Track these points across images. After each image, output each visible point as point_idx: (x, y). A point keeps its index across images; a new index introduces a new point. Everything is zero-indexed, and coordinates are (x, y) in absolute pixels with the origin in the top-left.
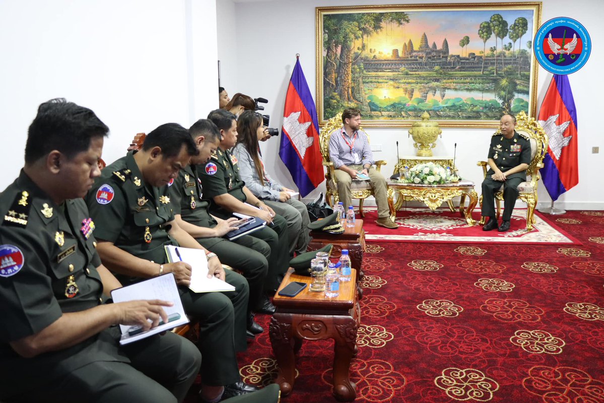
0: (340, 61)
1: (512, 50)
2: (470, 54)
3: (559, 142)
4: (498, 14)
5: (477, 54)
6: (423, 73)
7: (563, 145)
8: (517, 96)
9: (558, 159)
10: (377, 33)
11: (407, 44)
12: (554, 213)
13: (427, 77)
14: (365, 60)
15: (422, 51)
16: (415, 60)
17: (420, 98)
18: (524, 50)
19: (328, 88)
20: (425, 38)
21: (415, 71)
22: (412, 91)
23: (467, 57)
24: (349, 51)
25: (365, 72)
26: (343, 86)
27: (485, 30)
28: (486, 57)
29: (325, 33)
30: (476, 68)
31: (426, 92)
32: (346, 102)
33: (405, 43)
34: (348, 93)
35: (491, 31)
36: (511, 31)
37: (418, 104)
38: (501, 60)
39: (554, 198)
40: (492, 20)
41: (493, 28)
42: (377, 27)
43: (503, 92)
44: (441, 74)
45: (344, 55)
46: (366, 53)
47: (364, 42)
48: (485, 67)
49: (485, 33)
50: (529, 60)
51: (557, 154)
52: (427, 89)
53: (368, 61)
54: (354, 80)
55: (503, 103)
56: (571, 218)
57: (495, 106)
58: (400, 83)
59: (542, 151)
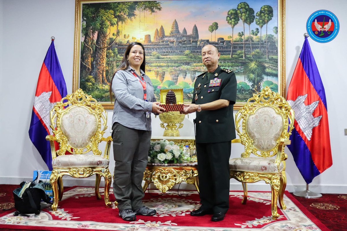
0: (96, 47)
1: (259, 35)
2: (219, 39)
3: (310, 122)
4: (245, 2)
5: (226, 39)
6: (174, 57)
7: (314, 126)
8: (266, 78)
9: (309, 139)
10: (131, 20)
11: (159, 30)
12: (309, 197)
13: (178, 60)
14: (119, 45)
15: (173, 36)
16: (166, 45)
17: (171, 80)
18: (271, 35)
19: (84, 72)
20: (176, 24)
21: (166, 55)
22: (164, 74)
23: (216, 41)
24: (105, 37)
25: (119, 56)
26: (98, 69)
27: (233, 16)
28: (235, 41)
29: (84, 20)
30: (225, 51)
31: (177, 75)
32: (101, 85)
33: (157, 30)
34: (102, 76)
35: (238, 17)
36: (258, 17)
37: (169, 86)
38: (249, 44)
39: (308, 180)
40: (240, 8)
41: (240, 15)
42: (131, 15)
43: (252, 75)
44: (191, 58)
45: (100, 40)
46: (119, 39)
47: (119, 28)
48: (233, 51)
49: (233, 20)
50: (276, 44)
51: (308, 134)
52: (179, 72)
53: (122, 45)
54: (109, 64)
55: (253, 85)
56: (328, 202)
57: (245, 88)
58: (152, 66)
59: (289, 127)
